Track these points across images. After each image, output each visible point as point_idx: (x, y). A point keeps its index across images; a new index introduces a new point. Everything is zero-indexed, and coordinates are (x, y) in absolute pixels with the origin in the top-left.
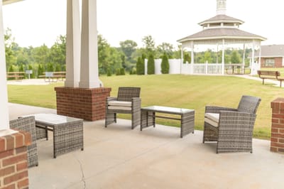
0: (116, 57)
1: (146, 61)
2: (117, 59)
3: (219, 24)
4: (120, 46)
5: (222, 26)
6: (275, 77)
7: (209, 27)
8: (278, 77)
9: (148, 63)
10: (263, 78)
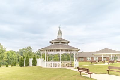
0: (15, 56)
1: (25, 59)
2: (15, 58)
3: (59, 42)
4: (19, 51)
5: (60, 43)
6: (87, 72)
7: (54, 44)
8: (89, 72)
9: (26, 61)
10: (81, 72)
